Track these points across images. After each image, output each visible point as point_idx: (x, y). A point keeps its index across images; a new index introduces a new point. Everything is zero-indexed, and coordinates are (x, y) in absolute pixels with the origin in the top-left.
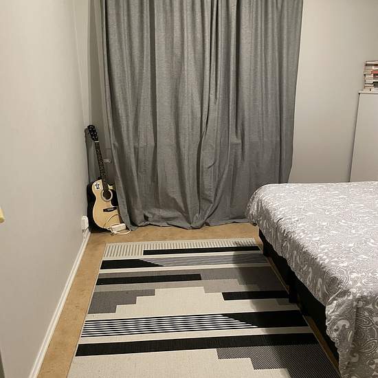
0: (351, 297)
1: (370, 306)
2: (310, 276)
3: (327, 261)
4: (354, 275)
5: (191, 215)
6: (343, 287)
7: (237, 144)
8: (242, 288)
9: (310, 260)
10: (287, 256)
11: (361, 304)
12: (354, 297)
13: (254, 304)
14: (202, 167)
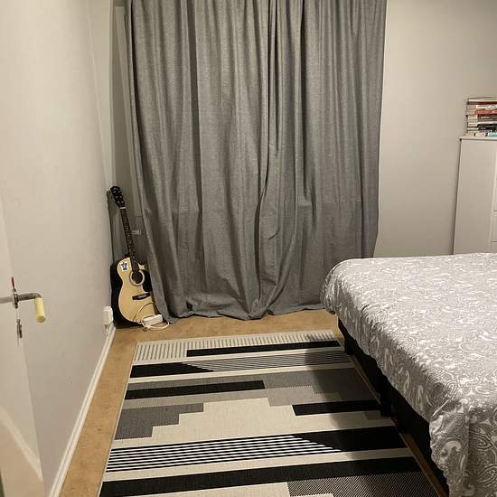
0: (461, 411)
1: (487, 422)
2: (408, 381)
3: (428, 362)
4: (464, 381)
5: (248, 302)
6: (451, 397)
7: (306, 207)
8: (319, 399)
9: (406, 361)
10: (377, 355)
11: (475, 419)
12: (466, 410)
13: (335, 418)
14: (262, 238)
